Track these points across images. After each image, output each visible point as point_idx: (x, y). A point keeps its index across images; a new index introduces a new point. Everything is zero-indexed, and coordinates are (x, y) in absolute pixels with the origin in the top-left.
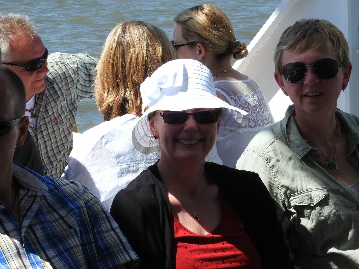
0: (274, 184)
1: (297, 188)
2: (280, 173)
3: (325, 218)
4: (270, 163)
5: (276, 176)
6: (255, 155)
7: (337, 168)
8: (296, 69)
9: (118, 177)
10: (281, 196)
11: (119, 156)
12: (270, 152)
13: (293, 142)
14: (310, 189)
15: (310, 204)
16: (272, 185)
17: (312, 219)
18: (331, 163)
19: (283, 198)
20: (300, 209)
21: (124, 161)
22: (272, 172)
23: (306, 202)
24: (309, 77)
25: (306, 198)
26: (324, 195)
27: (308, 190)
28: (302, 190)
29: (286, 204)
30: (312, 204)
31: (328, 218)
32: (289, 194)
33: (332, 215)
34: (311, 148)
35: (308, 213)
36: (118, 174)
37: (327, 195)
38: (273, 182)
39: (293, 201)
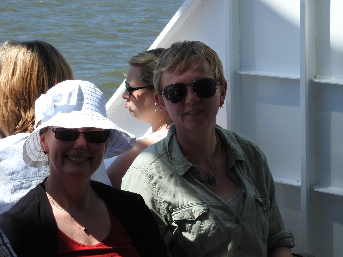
0: (156, 200)
1: (178, 204)
2: (162, 190)
3: (205, 231)
4: (153, 180)
5: (159, 192)
6: (139, 173)
7: (217, 183)
8: (176, 89)
9: (11, 194)
10: (163, 211)
11: (12, 173)
12: (153, 170)
13: (174, 159)
14: (191, 204)
15: (191, 218)
16: (155, 201)
17: (193, 233)
18: (211, 178)
19: (166, 213)
20: (182, 223)
21: (17, 178)
22: (155, 188)
23: (187, 217)
24: (190, 97)
25: (187, 213)
26: (204, 210)
27: (189, 205)
28: (183, 205)
29: (168, 218)
30: (193, 218)
31: (208, 231)
32: (171, 209)
33: (211, 229)
34: (192, 165)
35: (189, 227)
36: (11, 190)
37: (207, 209)
38: (155, 198)
39: (175, 216)
